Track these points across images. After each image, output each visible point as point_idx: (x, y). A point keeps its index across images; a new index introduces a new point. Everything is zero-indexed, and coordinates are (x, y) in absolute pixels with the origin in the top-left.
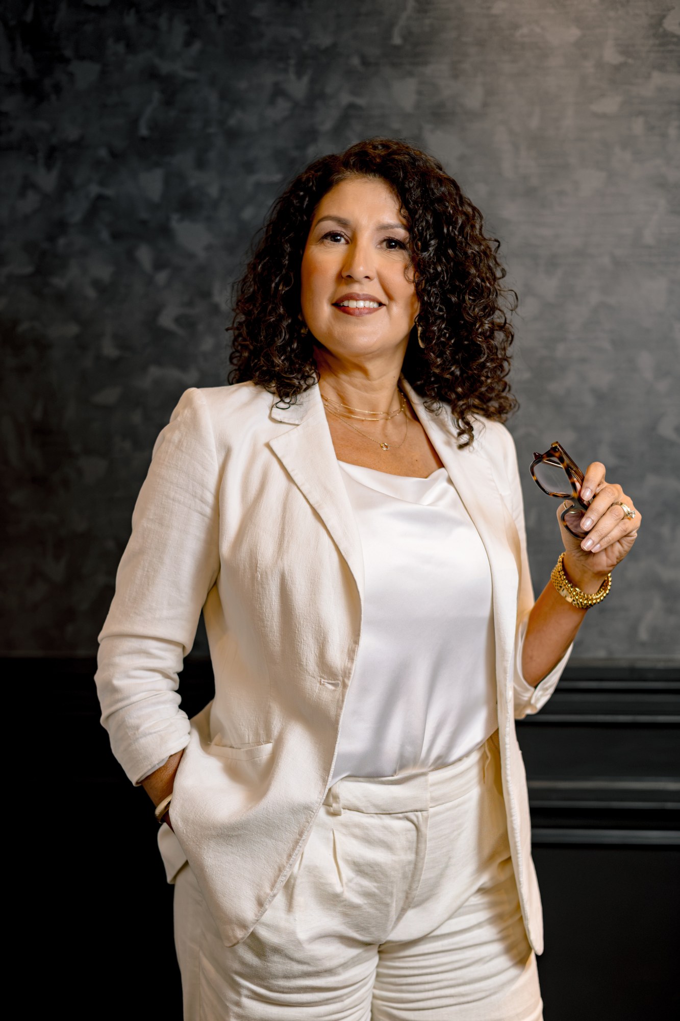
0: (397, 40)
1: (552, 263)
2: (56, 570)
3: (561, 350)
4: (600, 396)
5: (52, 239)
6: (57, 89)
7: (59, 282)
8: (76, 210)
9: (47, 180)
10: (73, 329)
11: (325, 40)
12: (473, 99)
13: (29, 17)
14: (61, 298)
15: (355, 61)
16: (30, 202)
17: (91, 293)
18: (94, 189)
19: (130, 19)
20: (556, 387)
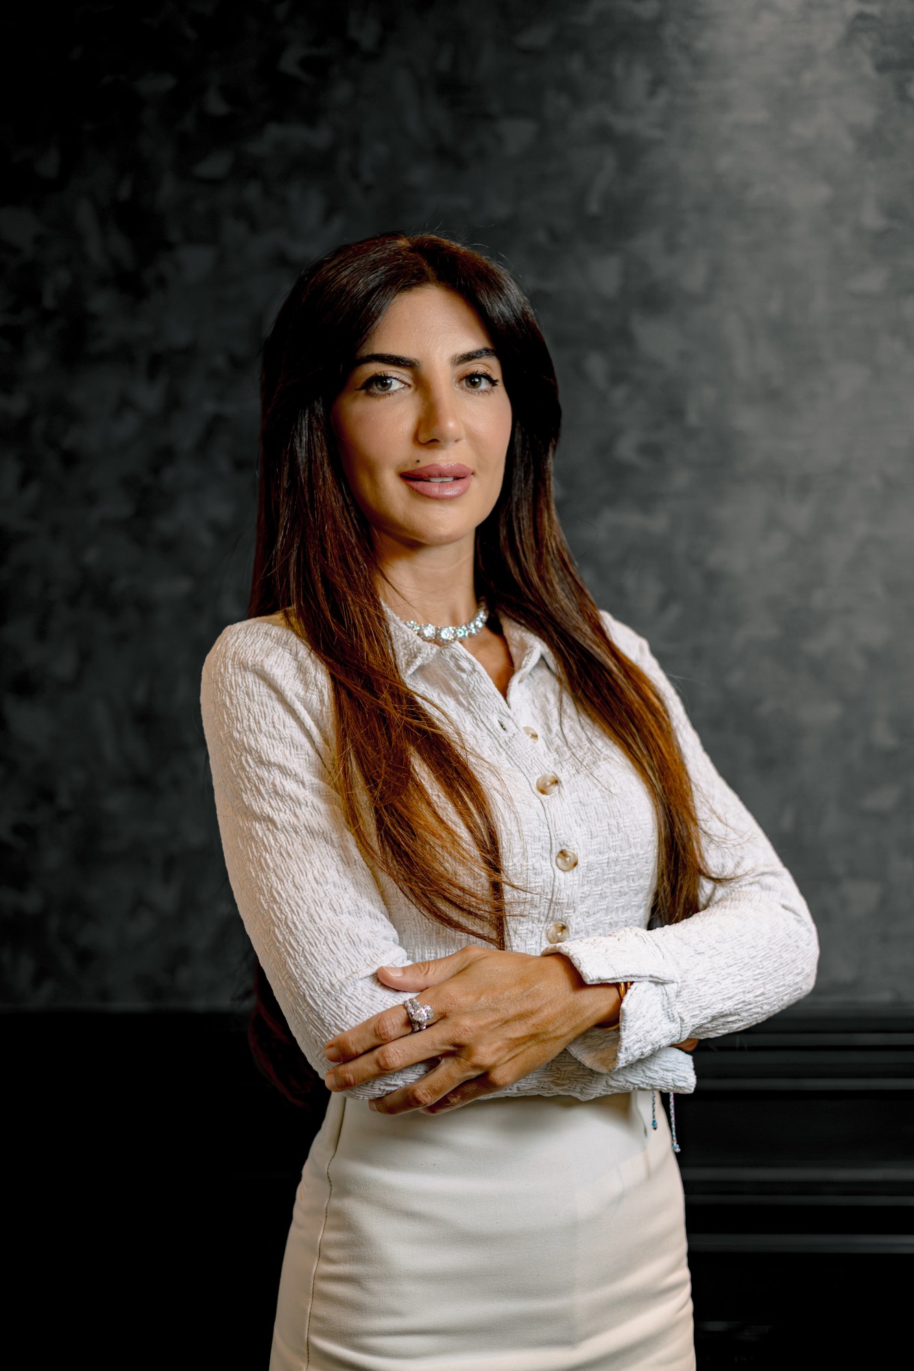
0: (594, 207)
1: (804, 486)
2: (165, 897)
3: (818, 598)
4: (873, 657)
5: (156, 470)
6: (161, 281)
7: (165, 526)
8: (185, 434)
9: (149, 396)
10: (183, 586)
11: (500, 209)
12: (694, 278)
13: (125, 192)
14: (168, 546)
15: (541, 237)
16: (128, 426)
17: (206, 538)
18: (209, 407)
19: (252, 192)
20: (815, 646)
